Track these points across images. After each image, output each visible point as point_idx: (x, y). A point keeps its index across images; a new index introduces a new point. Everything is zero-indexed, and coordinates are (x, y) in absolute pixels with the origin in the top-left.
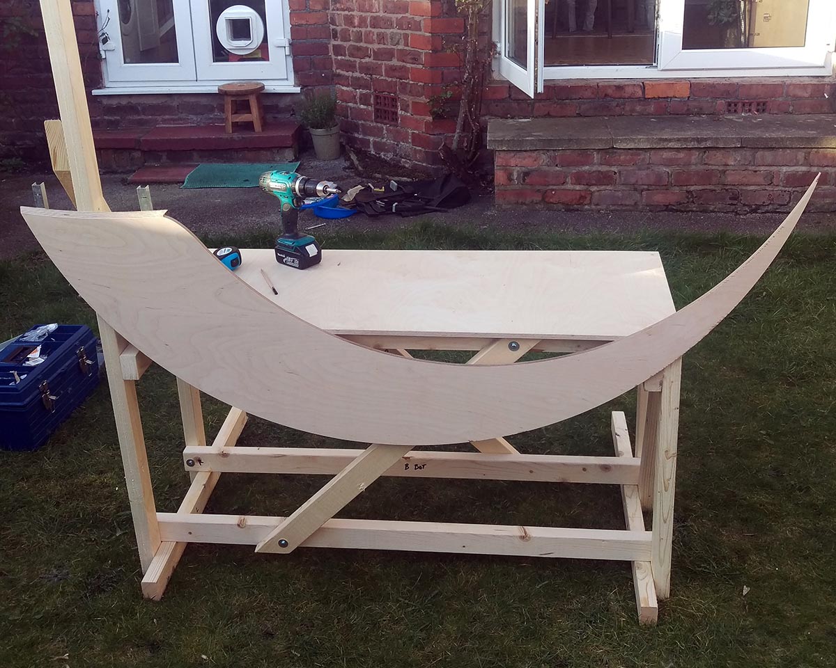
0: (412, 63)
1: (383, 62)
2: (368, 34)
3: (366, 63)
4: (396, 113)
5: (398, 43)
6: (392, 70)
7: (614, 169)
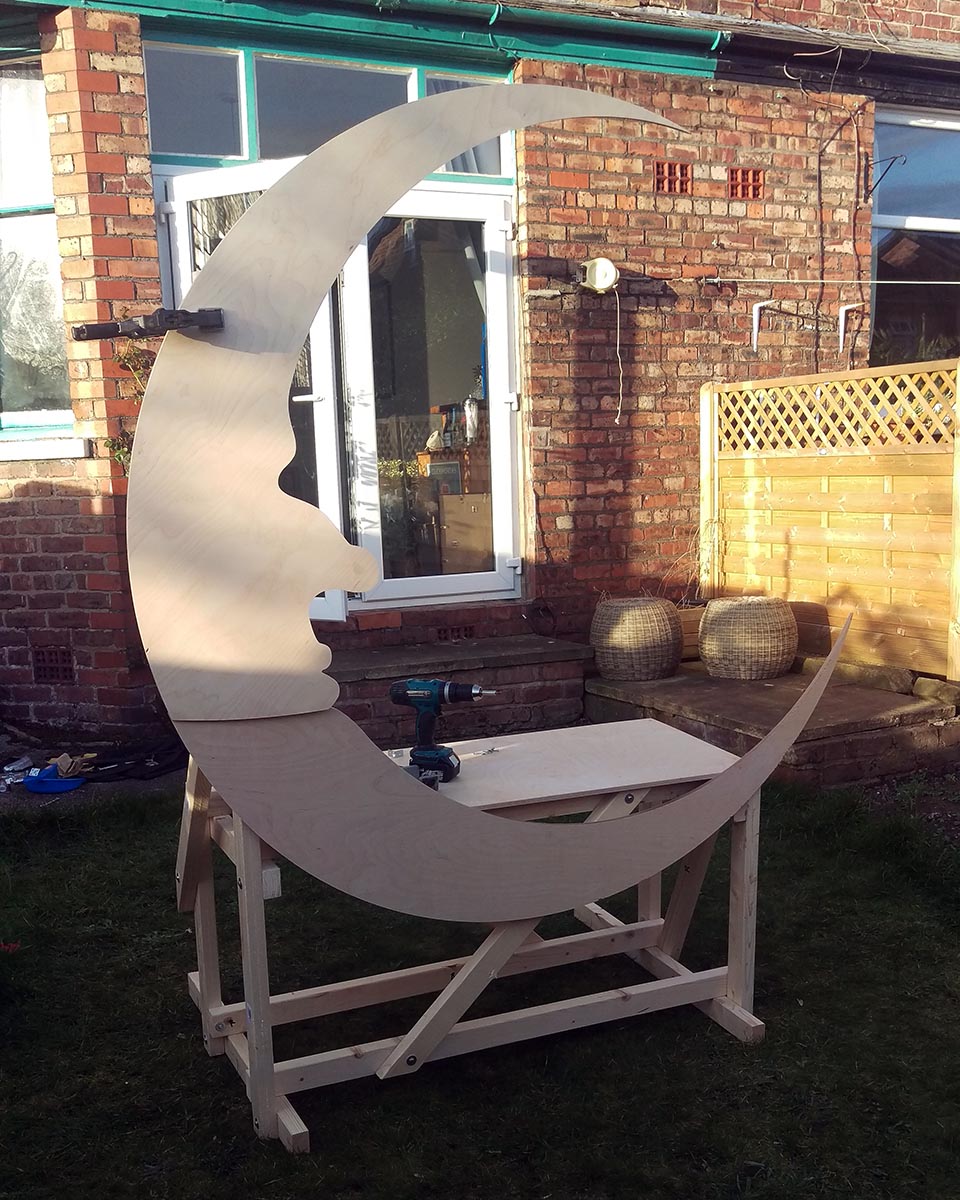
0: (93, 608)
1: (46, 611)
2: (18, 580)
3: (18, 614)
4: (71, 669)
5: (68, 587)
6: (60, 620)
7: (367, 702)
